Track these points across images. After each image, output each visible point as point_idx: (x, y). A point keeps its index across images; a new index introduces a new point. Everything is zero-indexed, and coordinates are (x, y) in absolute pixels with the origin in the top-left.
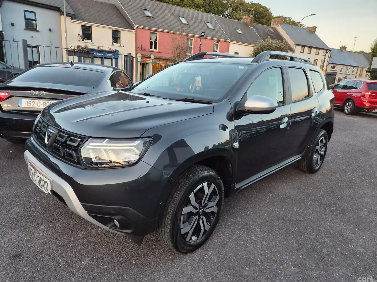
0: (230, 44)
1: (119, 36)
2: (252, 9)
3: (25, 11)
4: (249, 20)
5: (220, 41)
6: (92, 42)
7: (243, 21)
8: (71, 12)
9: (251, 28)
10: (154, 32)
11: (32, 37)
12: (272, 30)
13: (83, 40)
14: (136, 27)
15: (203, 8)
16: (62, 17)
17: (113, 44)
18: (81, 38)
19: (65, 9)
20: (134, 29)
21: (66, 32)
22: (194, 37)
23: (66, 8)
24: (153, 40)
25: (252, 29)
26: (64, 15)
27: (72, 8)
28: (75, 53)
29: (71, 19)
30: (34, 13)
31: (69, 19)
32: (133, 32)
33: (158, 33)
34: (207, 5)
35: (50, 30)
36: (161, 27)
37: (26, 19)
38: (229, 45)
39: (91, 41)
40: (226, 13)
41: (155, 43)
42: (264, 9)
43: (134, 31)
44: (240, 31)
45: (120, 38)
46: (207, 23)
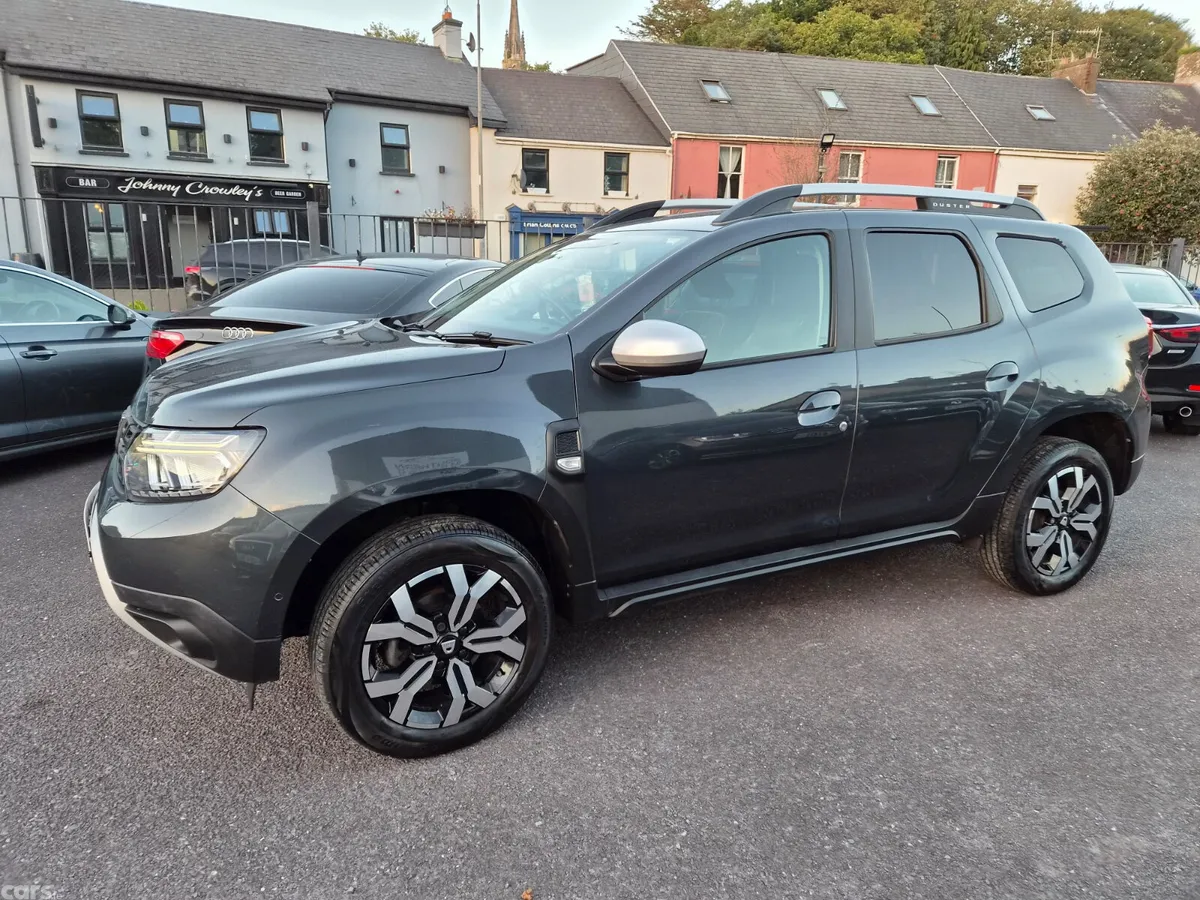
0: (1001, 159)
1: (624, 170)
2: (1094, 32)
3: (383, 125)
4: (1081, 69)
5: (960, 153)
6: (548, 192)
7: (1058, 77)
8: (497, 114)
9: (1093, 98)
10: (731, 146)
11: (398, 192)
12: (1178, 96)
13: (525, 191)
14: (676, 136)
15: (921, 50)
16: (473, 131)
17: (606, 193)
18: (518, 184)
19: (480, 109)
20: (669, 145)
21: (481, 173)
22: (864, 149)
23: (484, 106)
24: (729, 172)
25: (1093, 101)
26: (477, 126)
27: (499, 104)
28: (439, 228)
29: (496, 134)
30: (405, 127)
31: (489, 135)
32: (665, 152)
33: (744, 148)
34: (939, 38)
35: (442, 170)
36: (752, 129)
37: (384, 146)
38: (997, 162)
39: (545, 190)
40: (1010, 55)
41: (735, 180)
42: (1162, 26)
43: (669, 148)
44: (1038, 111)
45: (627, 174)
46: (914, 99)
